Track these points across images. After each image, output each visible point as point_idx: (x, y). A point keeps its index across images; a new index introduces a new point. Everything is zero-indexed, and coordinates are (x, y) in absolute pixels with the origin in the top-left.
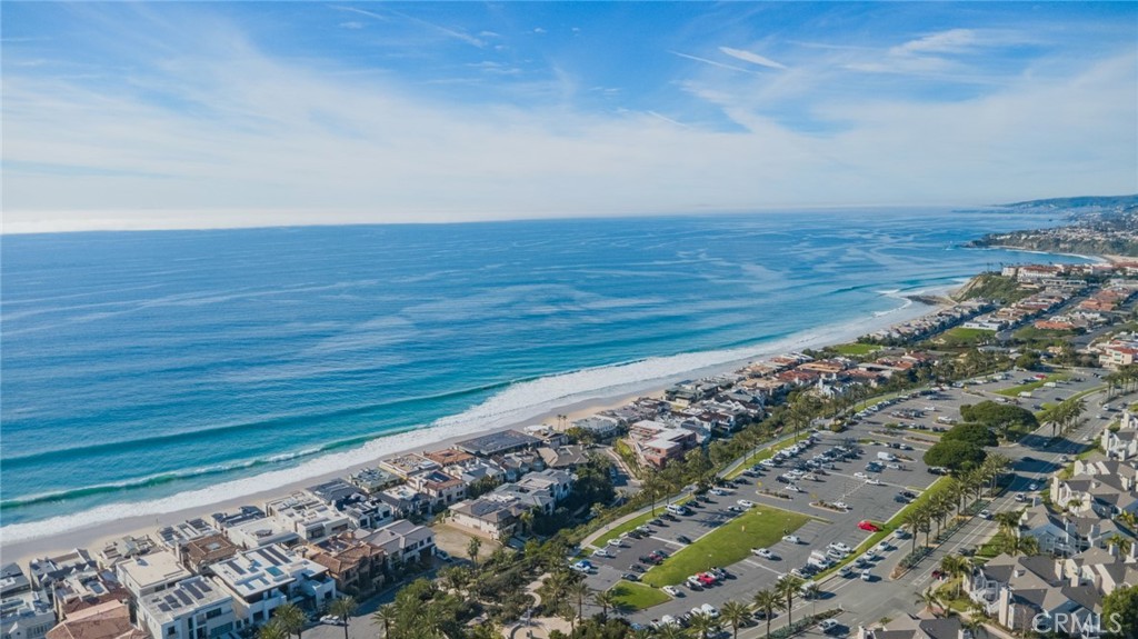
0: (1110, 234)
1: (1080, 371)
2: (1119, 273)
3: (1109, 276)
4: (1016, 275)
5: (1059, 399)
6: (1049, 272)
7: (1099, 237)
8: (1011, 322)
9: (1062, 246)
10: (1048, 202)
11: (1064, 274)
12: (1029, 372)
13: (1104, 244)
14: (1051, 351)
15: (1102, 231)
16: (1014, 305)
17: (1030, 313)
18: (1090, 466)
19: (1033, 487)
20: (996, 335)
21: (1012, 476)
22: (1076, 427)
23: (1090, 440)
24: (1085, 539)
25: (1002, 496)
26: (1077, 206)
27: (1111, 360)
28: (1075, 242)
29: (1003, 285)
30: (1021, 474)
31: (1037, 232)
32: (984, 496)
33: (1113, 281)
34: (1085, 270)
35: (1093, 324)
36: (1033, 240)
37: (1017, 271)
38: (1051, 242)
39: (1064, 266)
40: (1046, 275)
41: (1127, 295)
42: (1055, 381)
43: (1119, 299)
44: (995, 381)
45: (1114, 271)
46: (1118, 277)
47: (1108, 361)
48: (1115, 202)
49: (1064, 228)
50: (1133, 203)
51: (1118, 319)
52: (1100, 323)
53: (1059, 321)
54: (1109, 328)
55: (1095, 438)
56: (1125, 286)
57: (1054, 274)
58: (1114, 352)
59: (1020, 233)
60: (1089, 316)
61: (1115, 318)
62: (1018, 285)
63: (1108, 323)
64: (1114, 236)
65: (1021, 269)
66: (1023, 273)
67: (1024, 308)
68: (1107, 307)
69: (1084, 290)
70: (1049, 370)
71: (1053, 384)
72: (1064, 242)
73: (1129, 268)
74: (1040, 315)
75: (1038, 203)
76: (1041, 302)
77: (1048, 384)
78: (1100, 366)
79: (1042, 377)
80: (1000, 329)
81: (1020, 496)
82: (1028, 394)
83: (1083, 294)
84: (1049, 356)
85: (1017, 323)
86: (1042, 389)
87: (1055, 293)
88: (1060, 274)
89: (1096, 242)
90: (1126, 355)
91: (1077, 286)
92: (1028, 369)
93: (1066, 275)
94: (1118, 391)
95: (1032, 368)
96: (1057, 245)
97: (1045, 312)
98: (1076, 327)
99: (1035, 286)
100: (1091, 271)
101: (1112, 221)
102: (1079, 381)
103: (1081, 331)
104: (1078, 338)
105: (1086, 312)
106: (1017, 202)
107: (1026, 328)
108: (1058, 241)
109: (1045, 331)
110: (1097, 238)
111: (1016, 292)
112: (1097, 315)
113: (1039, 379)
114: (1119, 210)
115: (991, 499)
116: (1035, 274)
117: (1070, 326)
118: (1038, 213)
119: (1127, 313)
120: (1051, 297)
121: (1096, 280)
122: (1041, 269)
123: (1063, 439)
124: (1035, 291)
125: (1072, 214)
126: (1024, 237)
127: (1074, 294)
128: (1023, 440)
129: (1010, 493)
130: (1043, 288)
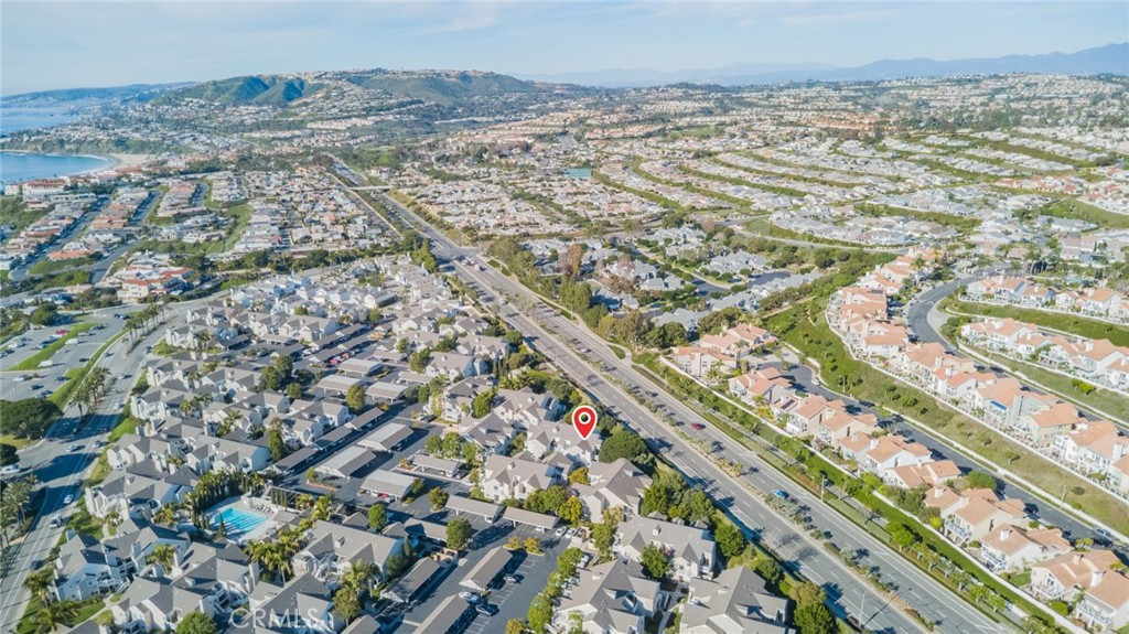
0: (110, 131)
1: (101, 314)
2: (125, 180)
3: (116, 185)
4: (21, 194)
5: (83, 360)
6: (56, 187)
7: (102, 136)
8: (23, 256)
9: (67, 147)
10: (45, 94)
11: (72, 188)
12: (48, 329)
13: (107, 143)
14: (69, 292)
15: (103, 129)
16: (23, 234)
17: (42, 241)
18: (122, 451)
19: (67, 500)
20: (10, 276)
21: (43, 490)
22: (105, 393)
23: (121, 406)
24: (129, 560)
25: (34, 529)
26: (75, 98)
27: (129, 294)
28: (79, 142)
29: (9, 207)
30: (54, 484)
31: (38, 133)
32: (13, 539)
33: (121, 191)
34: (92, 181)
35: (108, 246)
36: (36, 142)
37: (21, 188)
38: (54, 145)
39: (70, 177)
40: (53, 190)
41: (135, 207)
42: (76, 336)
43: (129, 213)
44: (10, 352)
45: (119, 178)
46: (124, 185)
47: (127, 296)
48: (111, 94)
49: (66, 125)
50: (128, 94)
51: (130, 236)
52: (114, 243)
53: (74, 248)
54: (124, 247)
55: (125, 402)
56: (131, 195)
57: (60, 189)
58: (130, 286)
59: (20, 134)
60: (103, 238)
61: (128, 235)
62: (25, 206)
63: (123, 242)
64: (116, 134)
65: (25, 186)
66: (28, 190)
67: (36, 236)
68: (118, 224)
69: (94, 204)
70: (68, 320)
71: (74, 341)
72: (68, 142)
73: (132, 174)
74: (53, 241)
75: (35, 96)
76: (52, 224)
77: (70, 341)
78: (120, 303)
79: (63, 332)
80: (12, 267)
81: (55, 522)
82: (49, 363)
83: (95, 208)
84: (69, 300)
85: (30, 255)
86: (62, 350)
87: (66, 210)
88: (66, 188)
89: (99, 141)
90: (142, 287)
91: (86, 200)
92: (46, 325)
93: (74, 188)
94: (140, 331)
95: (50, 323)
96: (62, 146)
97: (58, 238)
98: (91, 253)
99: (44, 205)
100: (98, 181)
101: (111, 116)
102: (102, 328)
103: (98, 257)
104: (97, 265)
105: (98, 233)
106: (14, 94)
107: (41, 262)
108: (62, 142)
109: (60, 264)
110: (100, 137)
111: (24, 213)
112: (111, 235)
113: (60, 336)
114: (116, 102)
115: (21, 540)
116: (42, 191)
117: (85, 254)
118: (38, 106)
119: (137, 229)
120: (63, 218)
121: (104, 191)
122: (46, 184)
123: (93, 414)
124: (45, 212)
125: (72, 107)
126: (26, 139)
127: (86, 210)
128: (50, 432)
129: (43, 518)
130: (52, 207)
